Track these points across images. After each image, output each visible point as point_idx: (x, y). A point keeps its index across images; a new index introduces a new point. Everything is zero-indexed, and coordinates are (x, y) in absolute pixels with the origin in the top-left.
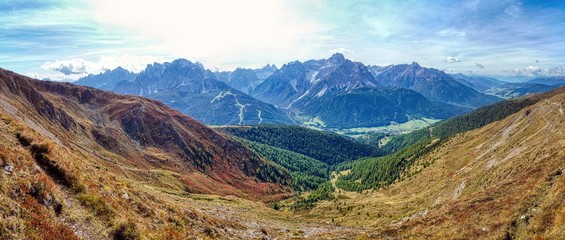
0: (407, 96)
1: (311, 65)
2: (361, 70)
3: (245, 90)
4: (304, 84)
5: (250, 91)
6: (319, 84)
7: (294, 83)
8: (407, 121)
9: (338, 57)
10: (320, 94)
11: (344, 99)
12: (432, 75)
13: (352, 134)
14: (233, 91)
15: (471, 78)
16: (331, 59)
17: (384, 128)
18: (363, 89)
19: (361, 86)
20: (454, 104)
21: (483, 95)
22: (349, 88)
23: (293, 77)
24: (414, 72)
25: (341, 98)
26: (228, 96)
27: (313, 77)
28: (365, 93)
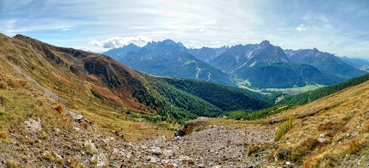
0: (307, 69)
1: (249, 47)
2: (279, 52)
3: (207, 61)
4: (243, 59)
5: (210, 61)
6: (252, 59)
7: (237, 58)
8: (305, 85)
9: (266, 43)
10: (252, 65)
11: (265, 70)
12: (326, 57)
13: (267, 92)
14: (197, 60)
15: (352, 60)
16: (261, 44)
17: (289, 89)
18: (278, 63)
19: (278, 61)
20: (339, 75)
21: (358, 70)
22: (269, 62)
23: (237, 54)
24: (314, 54)
25: (263, 68)
26: (192, 63)
27: (249, 55)
28: (279, 66)
